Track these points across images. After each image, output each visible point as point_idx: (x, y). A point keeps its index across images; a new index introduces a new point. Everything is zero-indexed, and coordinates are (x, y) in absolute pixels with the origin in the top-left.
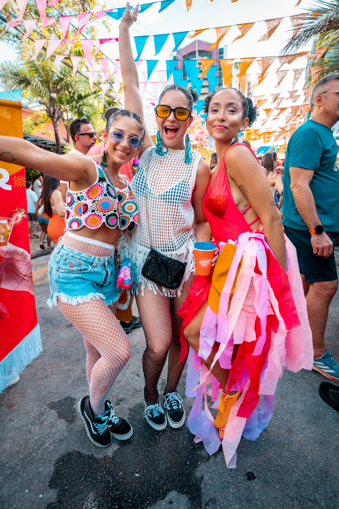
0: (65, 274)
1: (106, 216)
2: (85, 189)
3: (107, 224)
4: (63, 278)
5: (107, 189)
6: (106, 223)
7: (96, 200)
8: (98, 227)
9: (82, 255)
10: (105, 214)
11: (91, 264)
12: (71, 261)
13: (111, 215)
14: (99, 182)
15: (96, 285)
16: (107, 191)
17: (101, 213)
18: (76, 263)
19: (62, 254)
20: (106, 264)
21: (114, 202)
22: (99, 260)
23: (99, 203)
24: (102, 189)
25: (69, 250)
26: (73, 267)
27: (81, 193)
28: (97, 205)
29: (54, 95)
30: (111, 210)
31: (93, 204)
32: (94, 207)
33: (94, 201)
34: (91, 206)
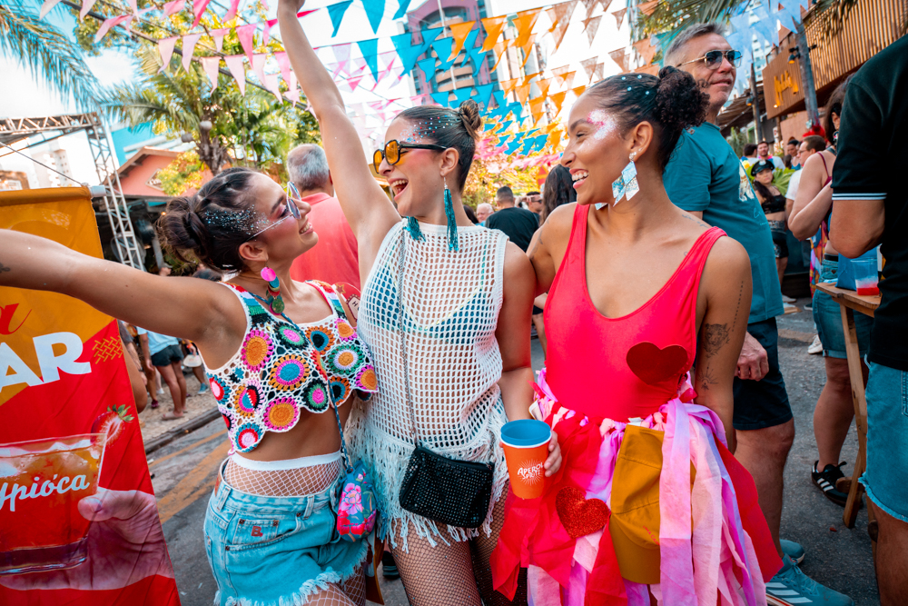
0: (243, 553)
1: (302, 392)
2: (236, 351)
3: (311, 407)
4: (241, 564)
5: (279, 337)
6: (307, 408)
7: (266, 369)
8: (295, 423)
9: (278, 502)
10: (296, 389)
11: (301, 514)
12: (255, 522)
13: (311, 385)
14: (255, 326)
16: (279, 341)
17: (289, 392)
18: (266, 522)
19: (231, 511)
21: (303, 356)
22: (316, 500)
23: (274, 375)
24: (268, 340)
25: (246, 500)
26: (261, 535)
27: (233, 365)
28: (273, 381)
29: (207, 124)
30: (305, 377)
31: (265, 380)
32: (270, 387)
33: (265, 373)
34: (262, 386)
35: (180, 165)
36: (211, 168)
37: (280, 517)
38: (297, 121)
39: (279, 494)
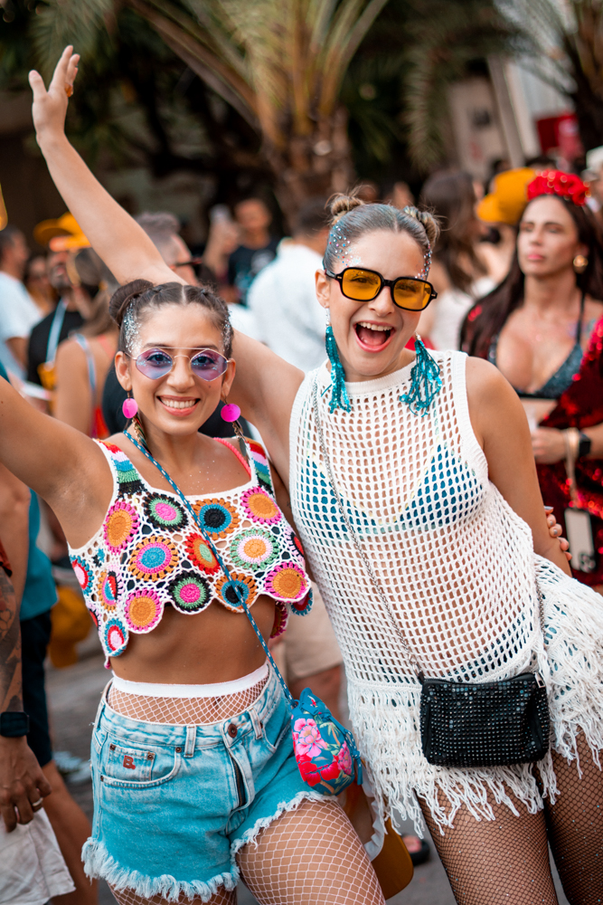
1: (167, 584)
2: (99, 527)
6: (173, 603)
7: (127, 551)
9: (149, 729)
10: (160, 580)
11: (180, 749)
13: (180, 578)
14: (121, 496)
16: (146, 518)
17: (150, 582)
18: (139, 752)
22: (198, 734)
23: (135, 559)
24: (133, 514)
25: (114, 720)
26: (133, 767)
28: (134, 566)
30: (172, 566)
31: (125, 565)
32: (130, 574)
33: (125, 555)
34: (122, 571)
37: (157, 750)
39: (153, 720)
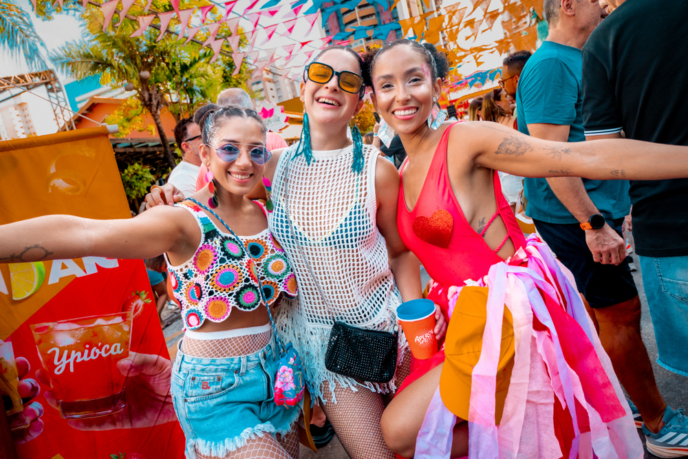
0: (197, 404)
1: (235, 294)
2: (191, 258)
3: (241, 306)
4: (196, 412)
5: (223, 249)
6: (238, 307)
7: (209, 274)
8: (226, 317)
9: (218, 362)
10: (230, 292)
11: (237, 371)
12: (203, 378)
13: (243, 289)
14: (206, 240)
15: (256, 407)
16: (223, 253)
17: (224, 292)
18: (212, 378)
19: (185, 372)
20: (263, 362)
21: (239, 266)
22: (248, 360)
23: (215, 279)
24: (214, 251)
25: (194, 362)
26: (209, 388)
27: (186, 267)
28: (214, 283)
29: (146, 74)
30: (238, 283)
31: (207, 281)
32: (211, 287)
33: (208, 277)
34: (205, 285)
35: (124, 111)
36: (151, 112)
37: (222, 374)
38: (223, 66)
39: (218, 356)
